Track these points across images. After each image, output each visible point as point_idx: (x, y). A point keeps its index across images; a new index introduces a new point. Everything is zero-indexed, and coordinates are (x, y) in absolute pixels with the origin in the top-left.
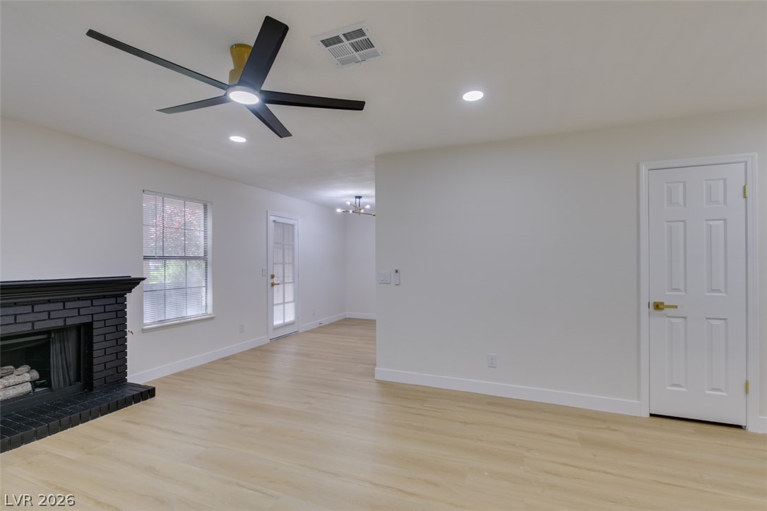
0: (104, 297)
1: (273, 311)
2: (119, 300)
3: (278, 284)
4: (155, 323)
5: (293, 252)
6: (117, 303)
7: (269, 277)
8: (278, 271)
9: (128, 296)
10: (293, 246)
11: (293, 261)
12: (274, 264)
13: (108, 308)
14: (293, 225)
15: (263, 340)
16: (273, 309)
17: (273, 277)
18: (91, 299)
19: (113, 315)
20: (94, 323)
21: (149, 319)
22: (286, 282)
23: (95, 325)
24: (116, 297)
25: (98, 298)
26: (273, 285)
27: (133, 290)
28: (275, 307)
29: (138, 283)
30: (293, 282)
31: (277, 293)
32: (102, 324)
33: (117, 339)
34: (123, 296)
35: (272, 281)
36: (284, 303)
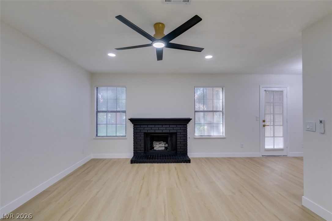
0: (180, 124)
1: (265, 140)
2: (185, 126)
3: (268, 126)
4: (199, 136)
5: (283, 107)
6: (184, 127)
7: (261, 121)
8: (268, 118)
9: (188, 125)
10: (282, 103)
11: (283, 113)
12: (265, 114)
13: (181, 128)
14: (282, 91)
15: (257, 154)
16: (265, 139)
17: (264, 121)
18: (177, 125)
19: (183, 131)
20: (177, 133)
21: (197, 134)
22: (275, 124)
23: (178, 133)
24: (184, 125)
25: (179, 125)
26: (264, 126)
27: (189, 123)
28: (266, 138)
29: (190, 121)
30: (283, 125)
31: (268, 131)
32: (179, 133)
33: (184, 139)
34: (186, 125)
35: (263, 123)
36: (274, 137)
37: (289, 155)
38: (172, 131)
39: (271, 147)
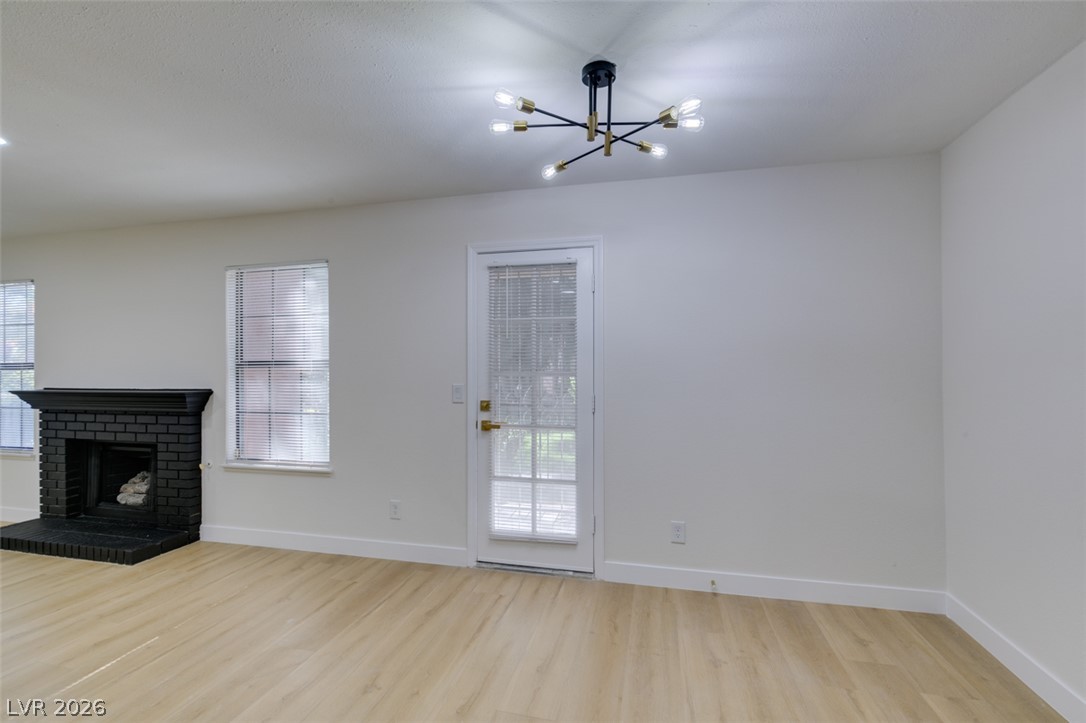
0: (167, 414)
1: (490, 492)
2: (182, 420)
3: (503, 427)
7: (473, 407)
13: (171, 429)
16: (490, 487)
17: (485, 407)
19: (175, 438)
20: (159, 445)
23: (161, 447)
24: (179, 415)
26: (487, 427)
28: (494, 482)
30: (575, 427)
33: (178, 471)
35: (484, 416)
36: (534, 480)
37: (601, 575)
38: (142, 436)
39: (522, 527)
